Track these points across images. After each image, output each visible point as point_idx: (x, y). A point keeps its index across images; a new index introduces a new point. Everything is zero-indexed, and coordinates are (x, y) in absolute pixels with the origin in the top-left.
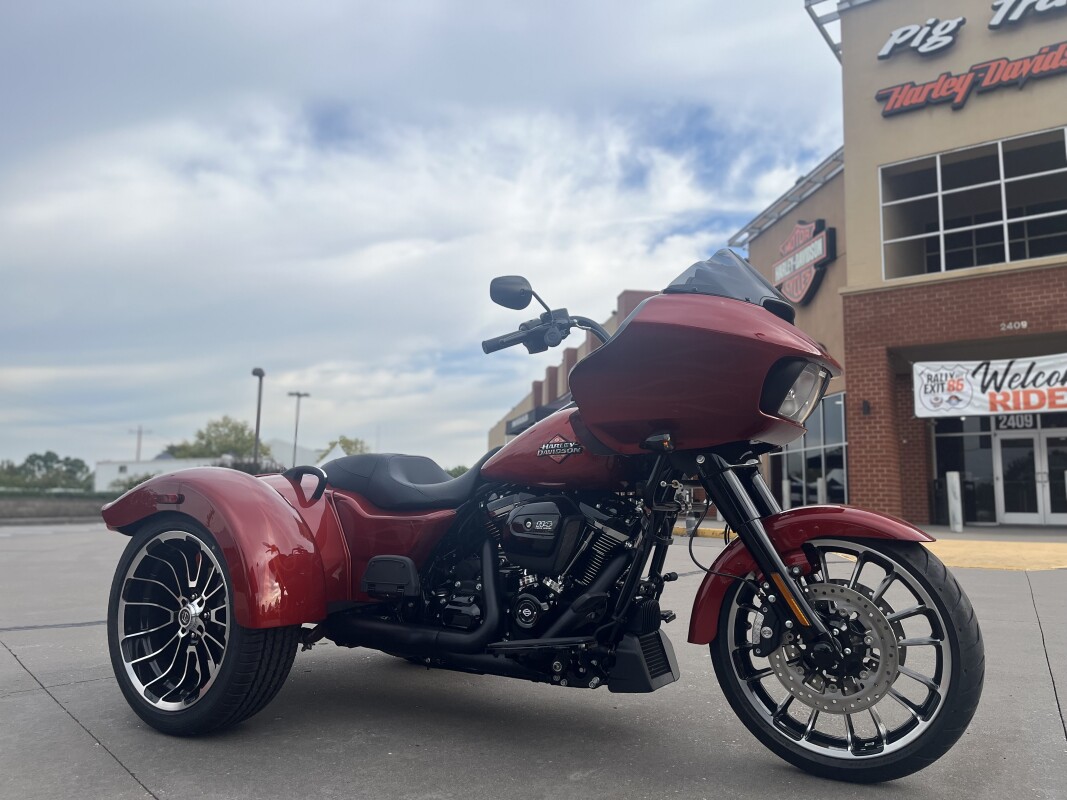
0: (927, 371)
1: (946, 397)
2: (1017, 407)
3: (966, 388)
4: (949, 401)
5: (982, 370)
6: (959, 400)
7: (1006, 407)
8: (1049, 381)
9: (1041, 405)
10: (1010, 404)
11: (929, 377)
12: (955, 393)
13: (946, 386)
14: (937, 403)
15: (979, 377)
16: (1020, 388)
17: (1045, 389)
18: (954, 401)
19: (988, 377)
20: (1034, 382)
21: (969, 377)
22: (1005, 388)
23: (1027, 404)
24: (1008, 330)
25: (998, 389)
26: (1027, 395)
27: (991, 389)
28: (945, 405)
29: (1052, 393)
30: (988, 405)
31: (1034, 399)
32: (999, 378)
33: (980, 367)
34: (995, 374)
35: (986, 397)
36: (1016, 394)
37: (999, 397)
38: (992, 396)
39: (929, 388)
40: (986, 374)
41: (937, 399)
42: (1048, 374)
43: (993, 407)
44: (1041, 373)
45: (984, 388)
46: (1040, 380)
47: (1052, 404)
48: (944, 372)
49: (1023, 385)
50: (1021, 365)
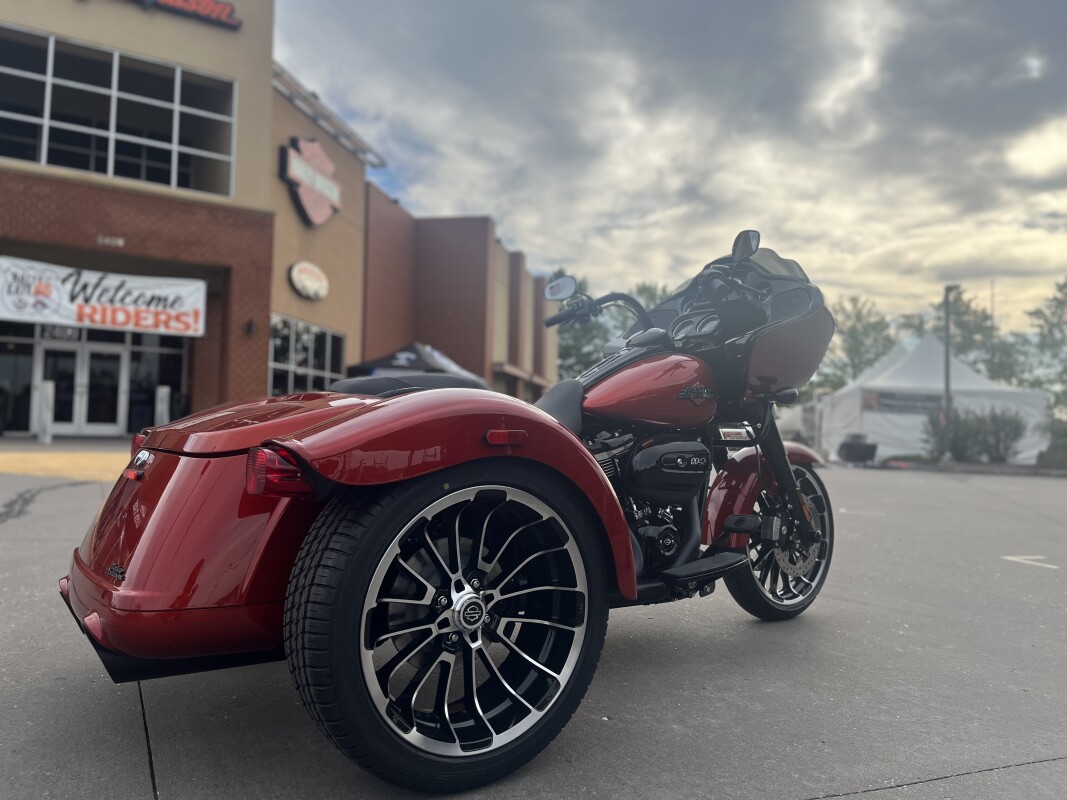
0: (13, 269)
1: (31, 300)
2: (103, 321)
3: (54, 295)
4: (35, 305)
5: (73, 279)
6: (44, 306)
7: (93, 321)
8: (135, 301)
9: (127, 322)
10: (98, 317)
11: (15, 276)
12: (41, 298)
13: (33, 289)
14: (20, 306)
15: (69, 286)
16: (108, 306)
17: (131, 308)
18: (39, 306)
19: (78, 288)
20: (122, 300)
21: (59, 283)
22: (94, 301)
23: (114, 321)
24: (104, 246)
25: (87, 300)
26: (114, 312)
27: (80, 300)
28: (29, 309)
29: (137, 314)
30: (74, 316)
31: (121, 317)
32: (89, 290)
33: (70, 276)
34: (85, 287)
35: (74, 308)
36: (104, 311)
37: (87, 310)
38: (81, 308)
39: (13, 289)
40: (76, 283)
41: (21, 301)
42: (136, 294)
43: (80, 317)
44: (129, 293)
45: (73, 298)
46: (128, 299)
47: (137, 324)
48: (32, 273)
49: (112, 301)
50: (113, 280)
